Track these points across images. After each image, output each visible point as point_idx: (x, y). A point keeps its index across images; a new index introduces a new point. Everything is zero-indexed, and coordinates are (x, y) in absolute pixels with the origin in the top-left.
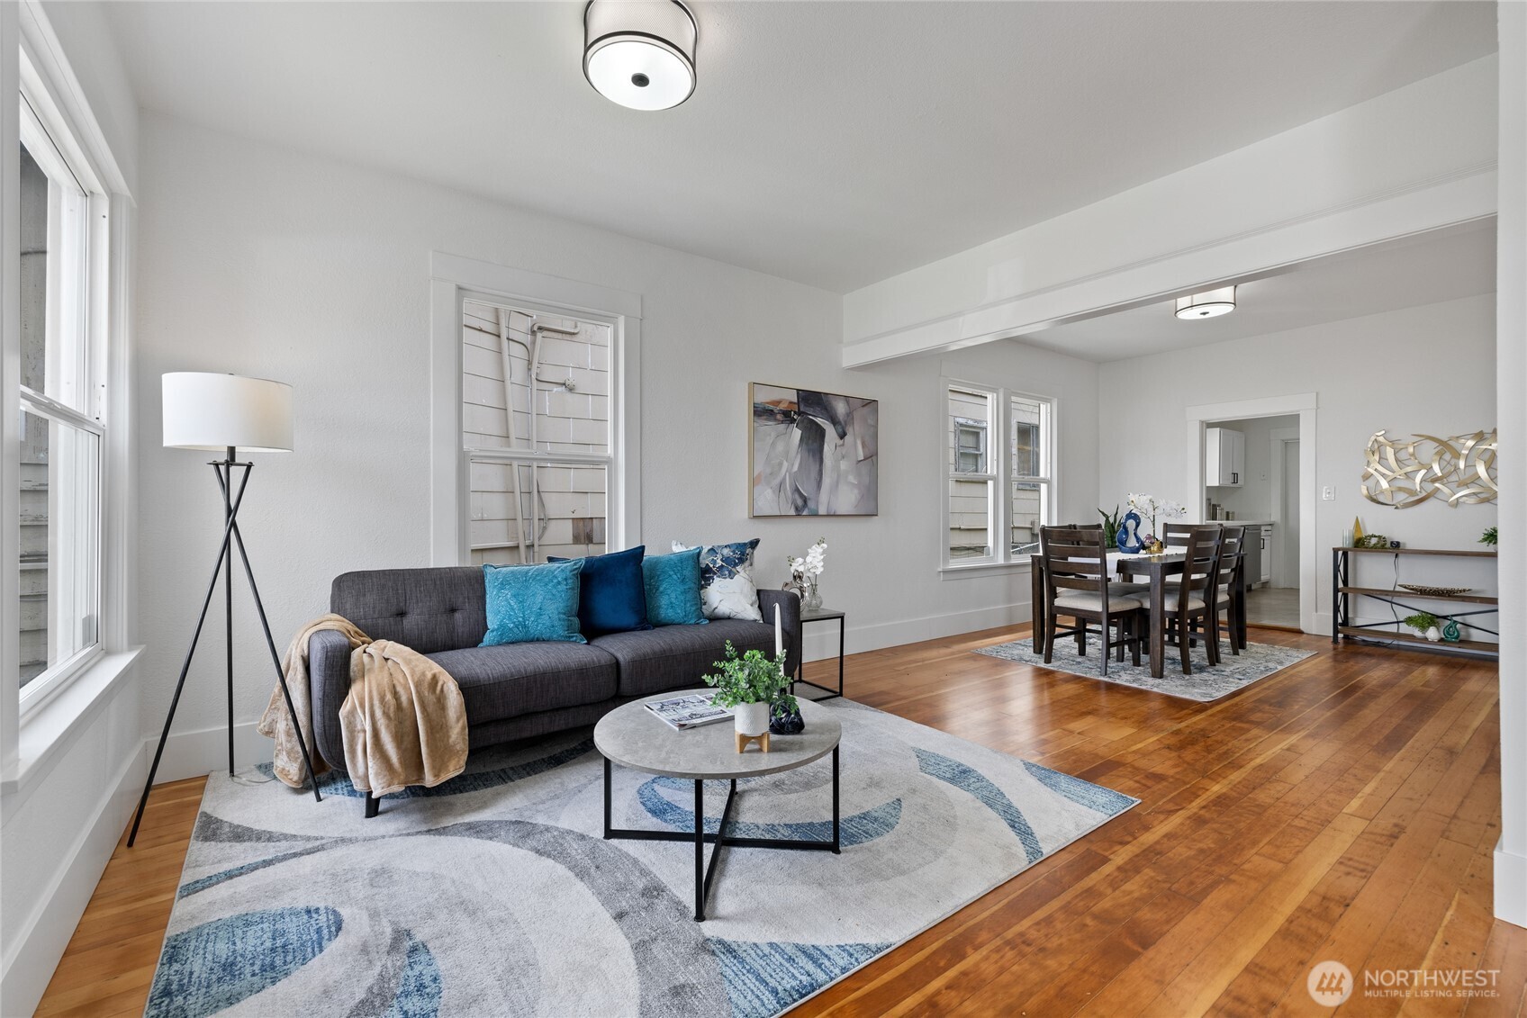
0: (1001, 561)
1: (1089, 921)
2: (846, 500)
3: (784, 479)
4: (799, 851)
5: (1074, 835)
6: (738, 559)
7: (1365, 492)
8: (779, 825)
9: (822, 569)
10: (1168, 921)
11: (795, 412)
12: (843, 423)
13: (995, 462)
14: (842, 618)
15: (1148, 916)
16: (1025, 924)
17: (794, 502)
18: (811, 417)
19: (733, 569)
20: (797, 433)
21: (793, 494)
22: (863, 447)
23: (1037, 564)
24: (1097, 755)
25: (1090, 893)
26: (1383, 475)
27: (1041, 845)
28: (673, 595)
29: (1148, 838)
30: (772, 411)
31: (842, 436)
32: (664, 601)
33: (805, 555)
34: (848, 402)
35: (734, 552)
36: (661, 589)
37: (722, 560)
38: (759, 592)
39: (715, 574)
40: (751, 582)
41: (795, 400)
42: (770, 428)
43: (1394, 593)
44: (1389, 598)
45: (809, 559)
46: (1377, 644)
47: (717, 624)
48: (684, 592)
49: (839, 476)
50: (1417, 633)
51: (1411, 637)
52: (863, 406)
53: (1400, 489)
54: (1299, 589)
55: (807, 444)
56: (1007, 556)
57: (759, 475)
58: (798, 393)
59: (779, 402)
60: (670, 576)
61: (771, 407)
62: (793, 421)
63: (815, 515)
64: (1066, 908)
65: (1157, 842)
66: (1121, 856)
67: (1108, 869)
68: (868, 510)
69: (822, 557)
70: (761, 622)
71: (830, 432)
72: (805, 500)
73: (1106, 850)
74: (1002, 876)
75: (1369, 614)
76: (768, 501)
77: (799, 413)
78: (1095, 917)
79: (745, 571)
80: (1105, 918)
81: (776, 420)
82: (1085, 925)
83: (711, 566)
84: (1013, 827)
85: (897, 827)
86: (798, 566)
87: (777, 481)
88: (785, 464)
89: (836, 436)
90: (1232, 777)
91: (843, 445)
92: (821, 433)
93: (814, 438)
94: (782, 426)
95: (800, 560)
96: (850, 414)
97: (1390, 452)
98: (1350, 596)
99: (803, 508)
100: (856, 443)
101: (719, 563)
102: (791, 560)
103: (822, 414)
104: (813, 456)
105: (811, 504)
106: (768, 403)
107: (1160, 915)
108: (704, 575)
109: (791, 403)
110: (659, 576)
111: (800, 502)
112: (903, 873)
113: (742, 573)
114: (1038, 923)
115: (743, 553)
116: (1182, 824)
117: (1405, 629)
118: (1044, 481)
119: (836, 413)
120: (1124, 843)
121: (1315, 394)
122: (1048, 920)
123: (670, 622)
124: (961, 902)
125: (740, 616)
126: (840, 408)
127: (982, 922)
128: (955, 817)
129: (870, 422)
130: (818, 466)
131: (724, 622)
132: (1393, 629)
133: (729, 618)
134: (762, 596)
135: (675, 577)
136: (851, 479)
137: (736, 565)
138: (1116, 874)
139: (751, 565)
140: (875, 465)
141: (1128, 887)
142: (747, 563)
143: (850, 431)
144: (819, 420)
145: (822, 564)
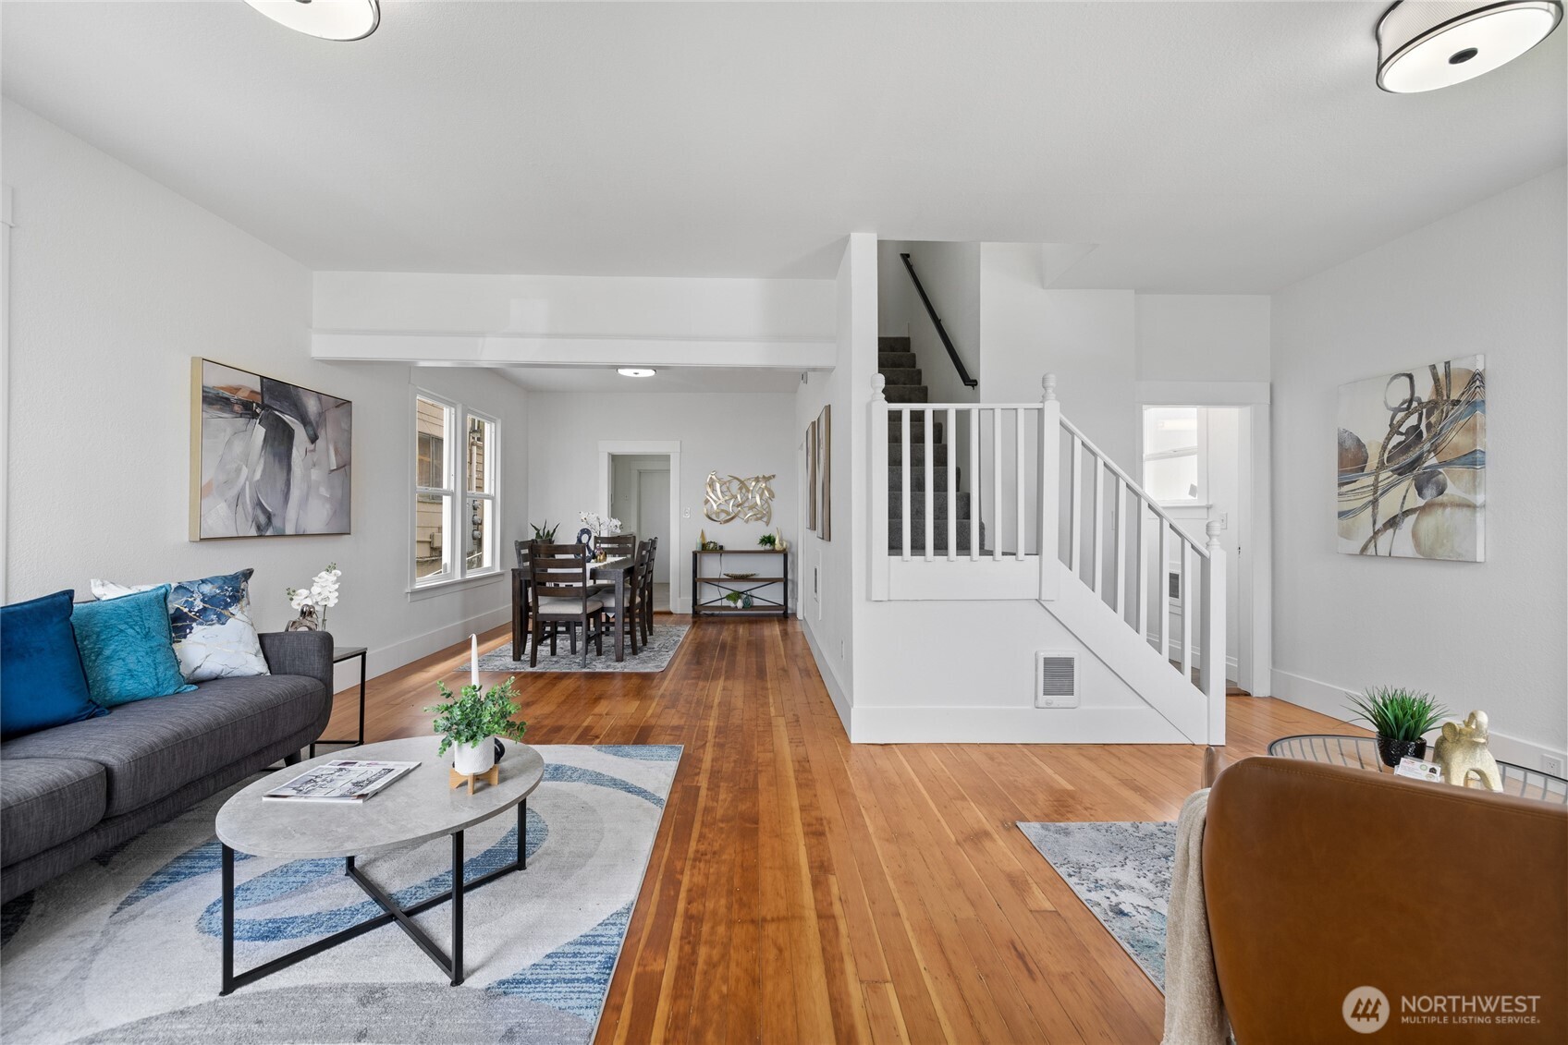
0: (458, 577)
1: (721, 825)
2: (317, 516)
3: (243, 489)
4: (487, 885)
5: (670, 780)
6: (230, 597)
7: (705, 511)
8: (441, 876)
9: (336, 601)
10: (754, 805)
11: (257, 404)
12: (314, 424)
13: (453, 478)
14: (363, 654)
15: (744, 807)
16: (693, 845)
17: (255, 519)
18: (277, 413)
19: (226, 613)
20: (260, 432)
21: (254, 509)
22: (336, 454)
23: (517, 577)
24: (632, 726)
25: (707, 810)
26: (715, 501)
27: (657, 795)
28: (131, 659)
29: (707, 764)
30: (228, 399)
31: (314, 439)
32: (115, 670)
33: (309, 586)
34: (320, 400)
35: (220, 588)
36: (107, 652)
37: (203, 601)
38: (261, 637)
39: (194, 620)
40: (252, 625)
41: (258, 389)
42: (225, 423)
43: (720, 580)
44: (716, 583)
45: (315, 589)
46: (712, 615)
47: (207, 688)
48: (151, 652)
49: (309, 487)
50: (732, 605)
51: (728, 608)
52: (337, 407)
53: (723, 511)
54: (669, 584)
55: (272, 446)
56: (463, 573)
57: (209, 484)
58: (262, 381)
59: (237, 389)
60: (121, 631)
61: (227, 394)
62: (255, 415)
63: (281, 535)
64: (703, 824)
65: (712, 766)
66: (703, 781)
67: (703, 792)
68: (341, 528)
69: (337, 586)
70: (269, 674)
71: (300, 434)
72: (269, 517)
73: (693, 782)
74: (656, 824)
75: (709, 595)
76: (219, 518)
77: (263, 407)
78: (722, 821)
79: (243, 612)
80: (725, 819)
81: (232, 411)
82: (722, 828)
83: (186, 610)
84: (630, 792)
85: (550, 828)
86: (302, 599)
87: (234, 492)
88: (245, 471)
89: (306, 439)
90: (713, 715)
91: (314, 450)
92: (289, 434)
93: (280, 440)
94: (241, 421)
95: (304, 592)
96: (321, 414)
97: (718, 485)
98: (698, 583)
99: (266, 527)
100: (328, 449)
101: (199, 605)
102: (291, 594)
103: (291, 411)
104: (279, 461)
105: (276, 522)
106: (222, 388)
107: (749, 804)
108: (178, 625)
109: (253, 392)
110: (98, 634)
111: (263, 519)
112: (590, 856)
113: (239, 615)
114: (699, 841)
115: (233, 591)
116: (714, 751)
117: (726, 603)
118: (488, 497)
119: (307, 413)
120: (698, 774)
121: (679, 442)
122: (702, 837)
123: (128, 699)
124: (647, 852)
125: (236, 673)
126: (312, 406)
127: (669, 858)
128: (584, 803)
129: (344, 426)
130: (285, 474)
131: (212, 685)
132: (718, 604)
133: (217, 678)
134: (267, 642)
135: (130, 631)
136: (323, 491)
137: (227, 605)
138: (710, 793)
139: (249, 603)
140: (348, 476)
141: (722, 797)
142: (244, 602)
143: (322, 434)
144: (287, 418)
145: (337, 594)
